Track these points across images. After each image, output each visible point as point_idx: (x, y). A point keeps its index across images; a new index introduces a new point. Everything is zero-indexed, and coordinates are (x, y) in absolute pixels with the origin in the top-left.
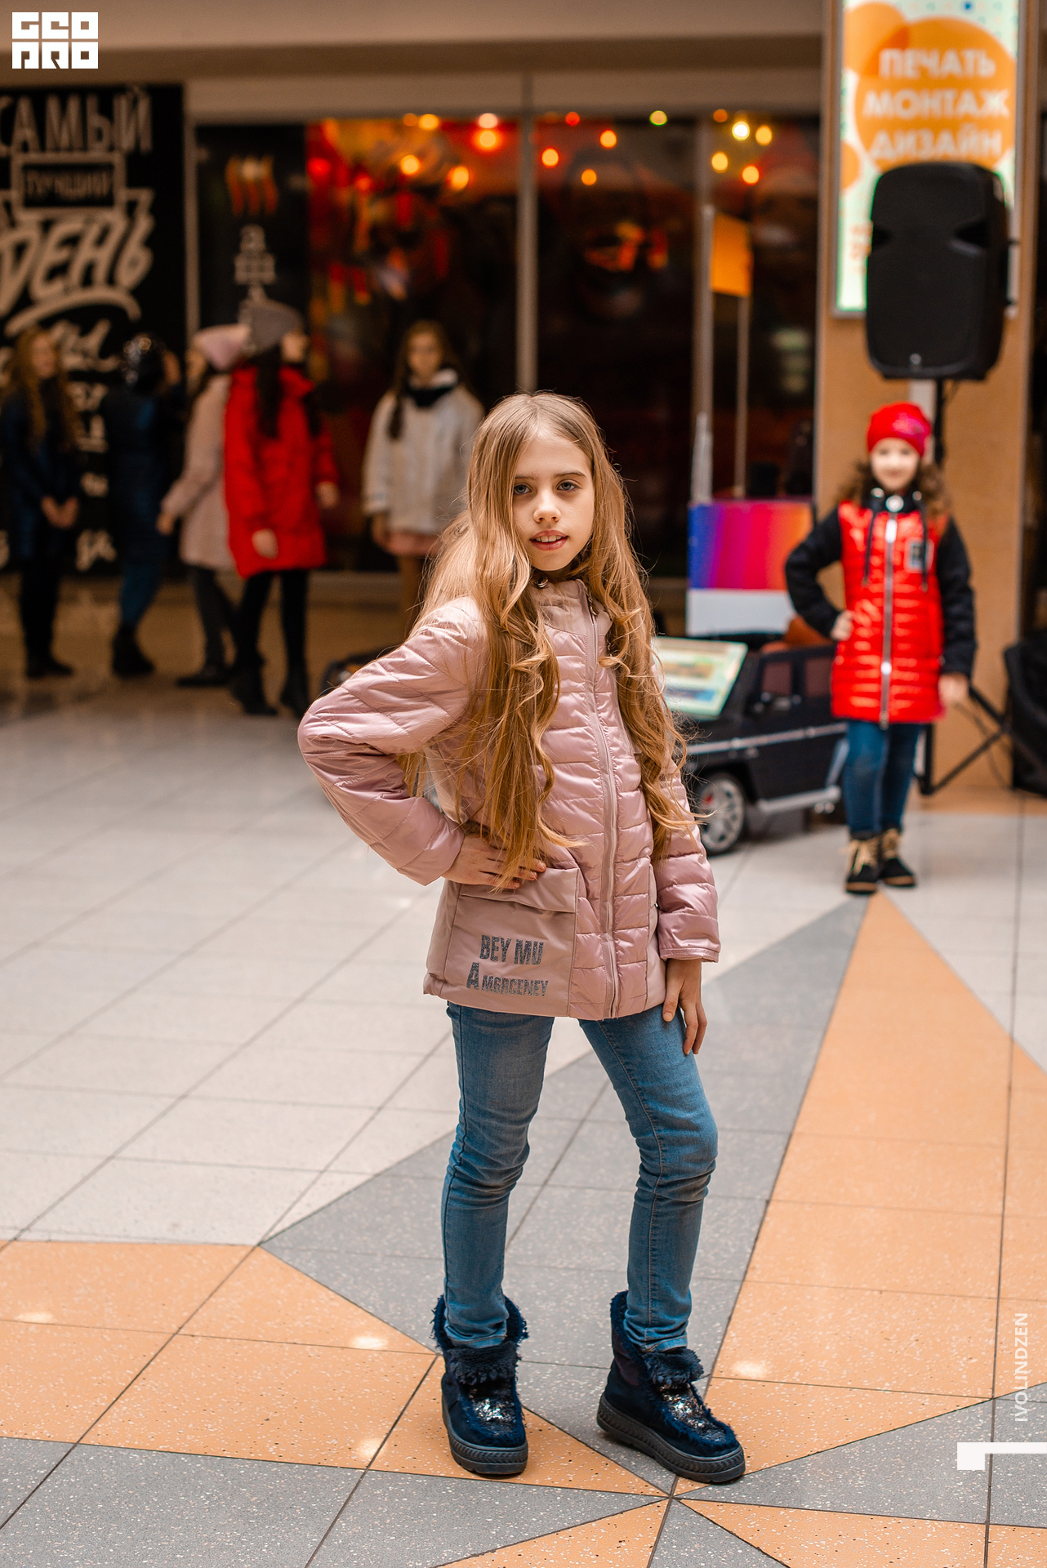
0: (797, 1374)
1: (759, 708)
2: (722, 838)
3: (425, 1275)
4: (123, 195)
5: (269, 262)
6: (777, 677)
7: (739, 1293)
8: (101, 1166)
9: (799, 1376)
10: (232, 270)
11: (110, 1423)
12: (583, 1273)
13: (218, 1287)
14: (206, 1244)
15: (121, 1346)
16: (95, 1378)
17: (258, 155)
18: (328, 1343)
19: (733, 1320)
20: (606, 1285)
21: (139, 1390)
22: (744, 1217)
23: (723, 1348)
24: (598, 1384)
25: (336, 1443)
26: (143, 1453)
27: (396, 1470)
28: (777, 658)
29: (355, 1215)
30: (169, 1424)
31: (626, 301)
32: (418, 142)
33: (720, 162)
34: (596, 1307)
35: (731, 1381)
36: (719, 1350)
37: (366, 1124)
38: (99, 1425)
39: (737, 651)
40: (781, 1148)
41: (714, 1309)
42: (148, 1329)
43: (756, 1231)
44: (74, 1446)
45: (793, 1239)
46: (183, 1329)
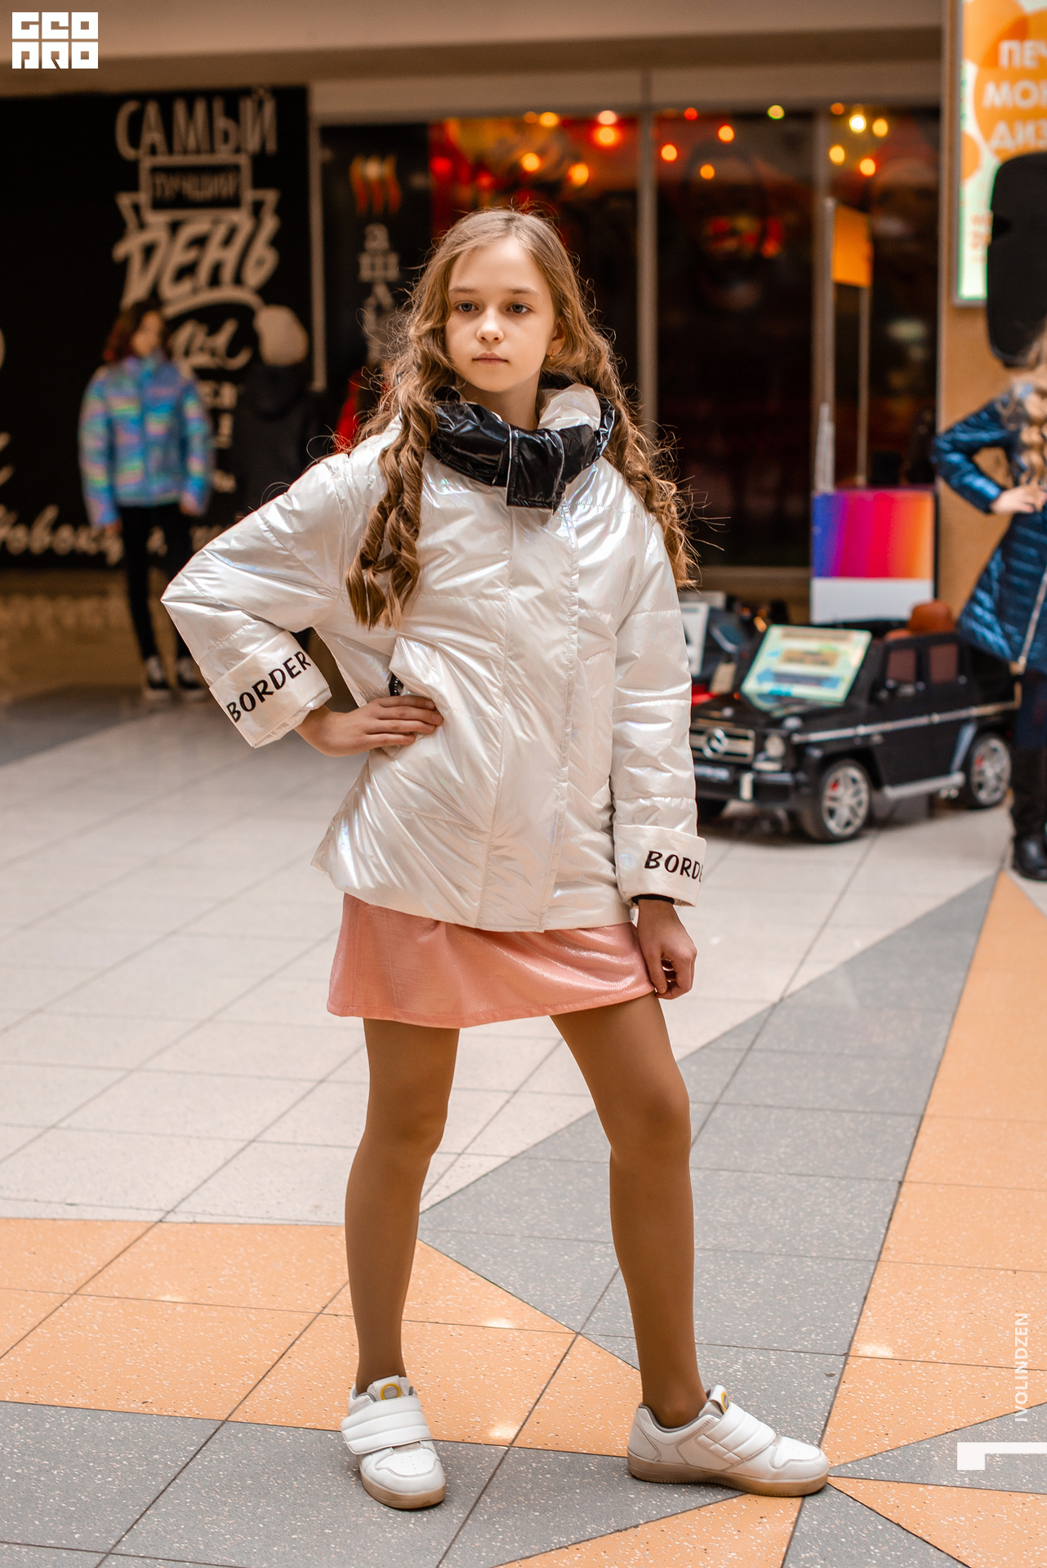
0: (933, 1352)
1: (884, 695)
2: (848, 824)
3: (563, 1256)
4: (249, 195)
5: (393, 260)
6: (901, 664)
7: (874, 1274)
8: (243, 1149)
9: (935, 1355)
10: (356, 267)
11: (257, 1401)
12: (719, 1253)
15: (266, 1325)
16: (241, 1357)
17: (381, 154)
18: (469, 1322)
19: (868, 1300)
20: (742, 1266)
21: (285, 1368)
22: (877, 1198)
23: (859, 1327)
24: (736, 1362)
25: (479, 1420)
26: (291, 1430)
27: (539, 1447)
28: (901, 645)
29: (493, 1196)
30: (315, 1401)
31: (743, 294)
32: (539, 140)
33: (837, 155)
34: (733, 1287)
35: (868, 1360)
36: (856, 1329)
37: (502, 1107)
38: (247, 1402)
39: (862, 639)
40: (913, 1130)
41: (849, 1289)
42: (292, 1308)
43: (889, 1212)
44: (224, 1422)
45: (926, 1220)
46: (326, 1310)
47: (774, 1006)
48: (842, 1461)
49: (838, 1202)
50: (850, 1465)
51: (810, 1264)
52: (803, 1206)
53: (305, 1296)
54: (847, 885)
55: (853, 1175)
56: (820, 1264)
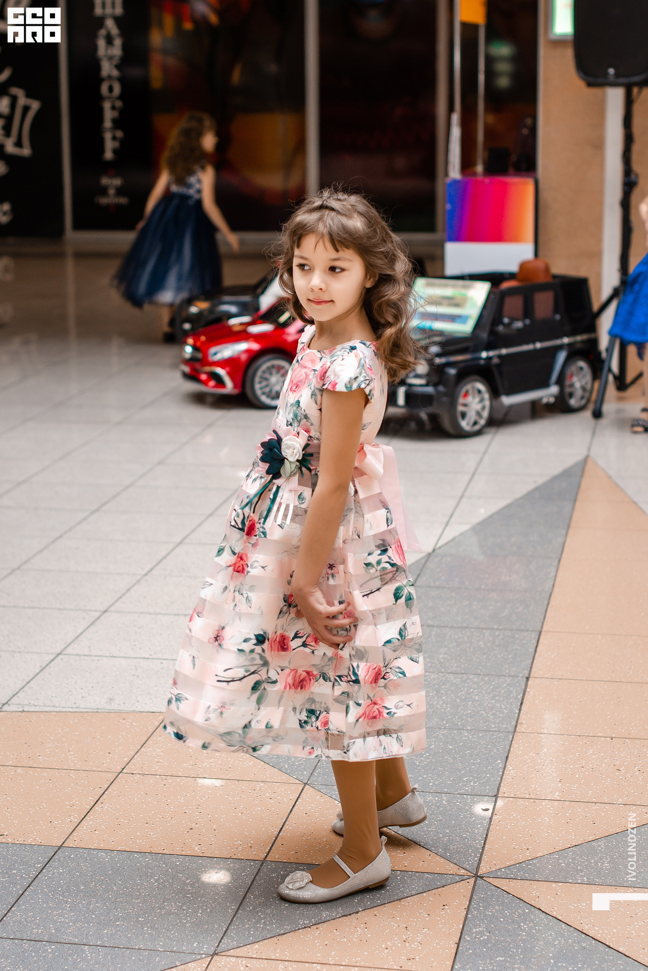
0: (557, 794)
1: (501, 328)
2: (475, 423)
6: (513, 306)
7: (512, 741)
8: (53, 660)
9: (558, 795)
11: (82, 833)
13: (146, 741)
14: (134, 712)
15: (83, 781)
16: (67, 803)
18: (226, 777)
19: (509, 759)
21: (99, 810)
22: (512, 689)
23: (504, 777)
25: (240, 843)
26: (108, 852)
27: (284, 861)
28: (512, 291)
35: (512, 799)
36: (502, 779)
38: (74, 834)
39: (484, 287)
40: (534, 641)
41: (495, 751)
42: (100, 770)
43: (521, 699)
44: (60, 848)
45: (547, 703)
46: (125, 770)
47: (429, 555)
48: (498, 867)
49: (484, 692)
50: (503, 870)
51: (466, 734)
52: (459, 695)
53: (108, 761)
54: (476, 469)
55: (494, 673)
56: (473, 734)
